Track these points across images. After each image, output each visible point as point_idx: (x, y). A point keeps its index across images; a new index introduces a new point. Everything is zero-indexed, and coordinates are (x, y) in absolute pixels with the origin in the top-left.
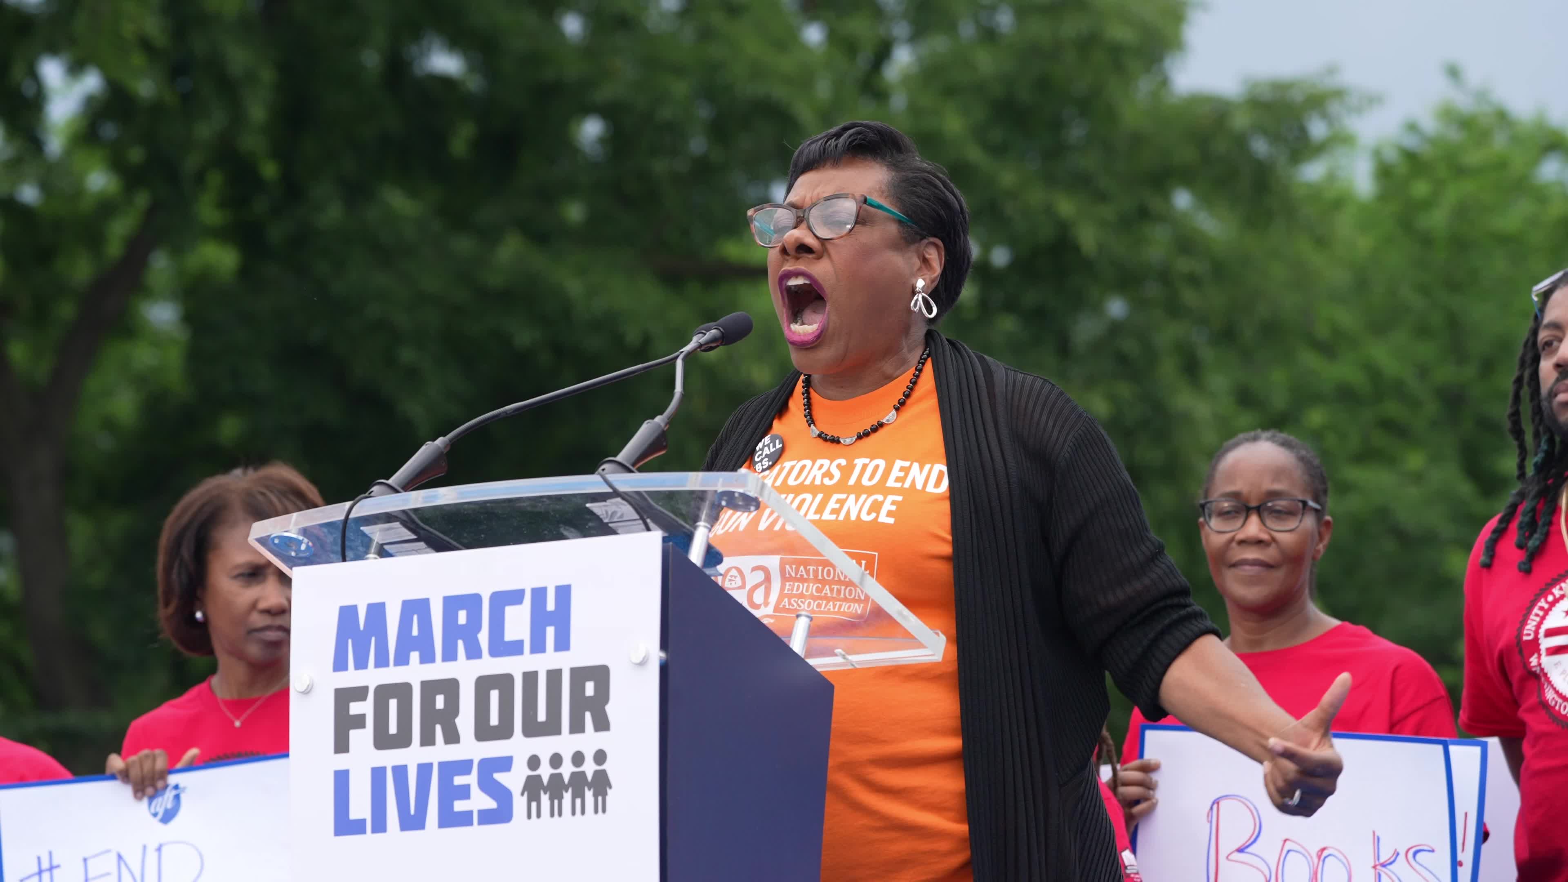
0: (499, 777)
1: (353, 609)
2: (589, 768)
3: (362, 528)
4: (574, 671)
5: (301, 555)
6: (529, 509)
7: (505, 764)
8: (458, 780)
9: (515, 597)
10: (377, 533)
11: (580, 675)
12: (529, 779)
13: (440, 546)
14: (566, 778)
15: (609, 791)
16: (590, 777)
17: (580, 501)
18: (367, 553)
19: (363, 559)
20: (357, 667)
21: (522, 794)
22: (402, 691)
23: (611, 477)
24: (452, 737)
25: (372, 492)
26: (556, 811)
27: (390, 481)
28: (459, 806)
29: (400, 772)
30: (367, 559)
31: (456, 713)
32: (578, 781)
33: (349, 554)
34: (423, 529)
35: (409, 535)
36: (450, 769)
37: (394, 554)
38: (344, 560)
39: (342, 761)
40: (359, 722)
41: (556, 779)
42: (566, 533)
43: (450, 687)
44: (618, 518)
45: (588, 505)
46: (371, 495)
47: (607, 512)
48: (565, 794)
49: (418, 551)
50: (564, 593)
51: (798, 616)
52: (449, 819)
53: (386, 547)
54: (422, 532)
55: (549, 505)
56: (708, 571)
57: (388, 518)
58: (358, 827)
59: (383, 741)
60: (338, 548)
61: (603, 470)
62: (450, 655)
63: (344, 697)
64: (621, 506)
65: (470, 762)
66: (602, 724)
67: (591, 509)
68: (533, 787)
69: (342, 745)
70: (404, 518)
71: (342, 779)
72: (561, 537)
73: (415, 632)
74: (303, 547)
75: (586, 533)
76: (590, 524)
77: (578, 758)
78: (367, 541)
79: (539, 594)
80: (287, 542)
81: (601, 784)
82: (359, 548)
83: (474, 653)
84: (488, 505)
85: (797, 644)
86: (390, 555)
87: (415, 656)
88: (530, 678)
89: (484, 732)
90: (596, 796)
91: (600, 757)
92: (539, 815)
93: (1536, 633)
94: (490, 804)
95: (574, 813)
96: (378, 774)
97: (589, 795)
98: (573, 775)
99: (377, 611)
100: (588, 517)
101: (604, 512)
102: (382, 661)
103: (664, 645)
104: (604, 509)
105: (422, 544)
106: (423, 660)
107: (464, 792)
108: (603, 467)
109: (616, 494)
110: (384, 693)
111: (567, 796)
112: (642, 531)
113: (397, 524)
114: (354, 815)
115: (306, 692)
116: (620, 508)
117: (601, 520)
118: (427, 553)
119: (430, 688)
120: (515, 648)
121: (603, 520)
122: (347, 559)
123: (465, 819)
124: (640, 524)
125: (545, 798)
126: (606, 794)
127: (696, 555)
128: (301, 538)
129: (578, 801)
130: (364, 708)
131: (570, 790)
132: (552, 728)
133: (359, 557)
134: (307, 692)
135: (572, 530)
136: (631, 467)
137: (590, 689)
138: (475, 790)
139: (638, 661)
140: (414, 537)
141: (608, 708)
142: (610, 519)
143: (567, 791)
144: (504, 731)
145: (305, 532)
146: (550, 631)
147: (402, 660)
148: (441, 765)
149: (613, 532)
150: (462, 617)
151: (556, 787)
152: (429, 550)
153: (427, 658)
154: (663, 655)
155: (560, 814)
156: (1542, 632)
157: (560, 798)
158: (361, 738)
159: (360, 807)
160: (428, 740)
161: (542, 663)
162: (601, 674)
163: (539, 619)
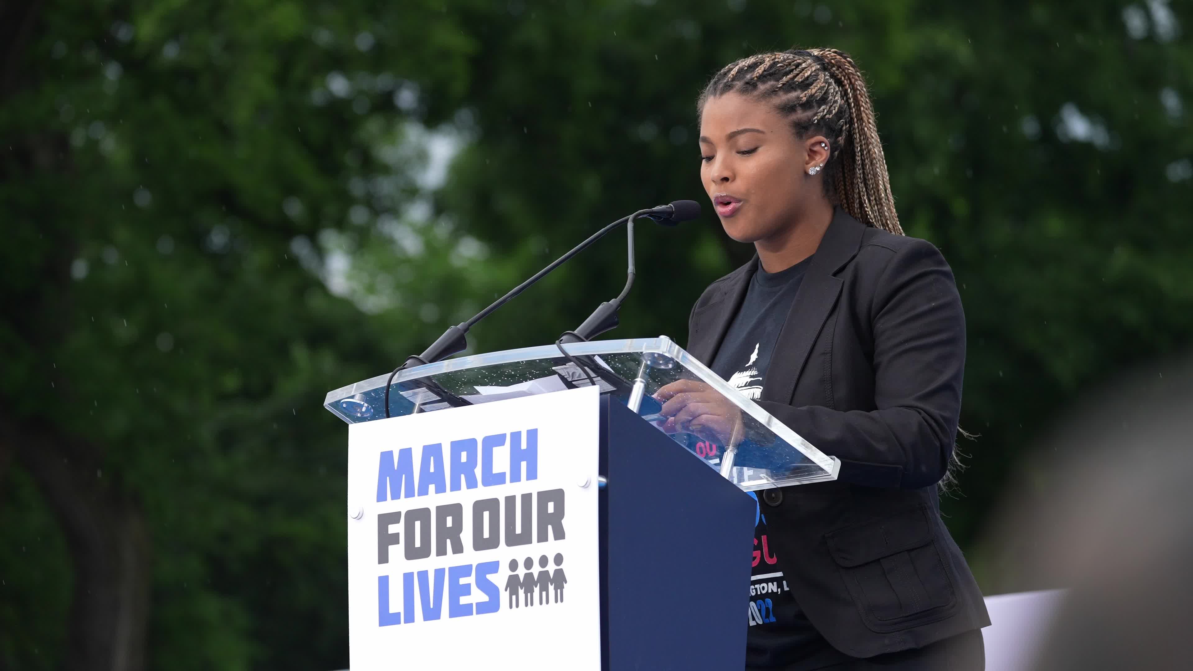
0: (490, 577)
1: (391, 453)
2: (551, 568)
3: (400, 392)
4: (540, 494)
5: (363, 415)
7: (493, 567)
8: (463, 581)
9: (499, 440)
10: (409, 395)
11: (544, 497)
12: (510, 576)
14: (536, 577)
15: (565, 584)
16: (552, 574)
17: (547, 365)
20: (393, 498)
21: (506, 590)
22: (423, 514)
23: (566, 346)
24: (458, 549)
25: (406, 364)
26: (529, 602)
27: (421, 356)
28: (464, 600)
29: (423, 575)
31: (460, 530)
32: (544, 579)
33: (391, 412)
34: (445, 392)
35: (436, 397)
36: (457, 572)
39: (383, 570)
40: (395, 540)
41: (529, 576)
43: (456, 510)
44: (576, 377)
45: (554, 368)
46: (406, 366)
47: (568, 374)
48: (535, 588)
50: (533, 434)
52: (457, 611)
54: (443, 394)
56: (642, 416)
57: (417, 383)
58: (394, 619)
59: (411, 553)
60: (384, 408)
61: (561, 341)
62: (456, 487)
63: (385, 520)
64: (574, 367)
65: (470, 566)
66: (560, 535)
67: (556, 370)
68: (513, 584)
69: (383, 558)
70: (429, 383)
71: (384, 582)
73: (432, 470)
74: (364, 409)
77: (544, 561)
79: (516, 436)
80: (352, 406)
81: (560, 579)
82: (399, 408)
83: (472, 484)
87: (432, 488)
88: (510, 501)
89: (480, 544)
90: (556, 589)
91: (559, 559)
92: (517, 606)
94: (485, 598)
95: (541, 603)
96: (408, 578)
97: (551, 588)
98: (540, 573)
99: (406, 454)
102: (410, 494)
103: (603, 471)
104: (565, 370)
106: (437, 491)
107: (466, 590)
108: (561, 339)
109: (568, 358)
110: (412, 516)
111: (537, 590)
112: (587, 386)
113: (424, 389)
114: (392, 610)
115: (358, 518)
116: (574, 370)
117: (566, 379)
119: (443, 511)
120: (500, 479)
121: (568, 379)
122: (390, 415)
123: (466, 611)
124: (588, 380)
125: (521, 592)
126: (563, 587)
127: (633, 404)
128: (362, 402)
129: (544, 593)
130: (397, 528)
131: (538, 585)
132: (525, 539)
136: (585, 338)
137: (551, 507)
138: (474, 588)
139: (584, 484)
140: (438, 398)
141: (564, 522)
142: (572, 379)
143: (536, 587)
144: (492, 543)
145: (363, 397)
146: (524, 465)
147: (423, 492)
148: (451, 569)
149: (574, 387)
150: (464, 457)
151: (529, 583)
152: (449, 406)
153: (440, 489)
154: (603, 480)
155: (532, 604)
157: (532, 592)
158: (396, 551)
159: (396, 605)
160: (441, 552)
161: (517, 489)
162: (558, 496)
163: (517, 456)
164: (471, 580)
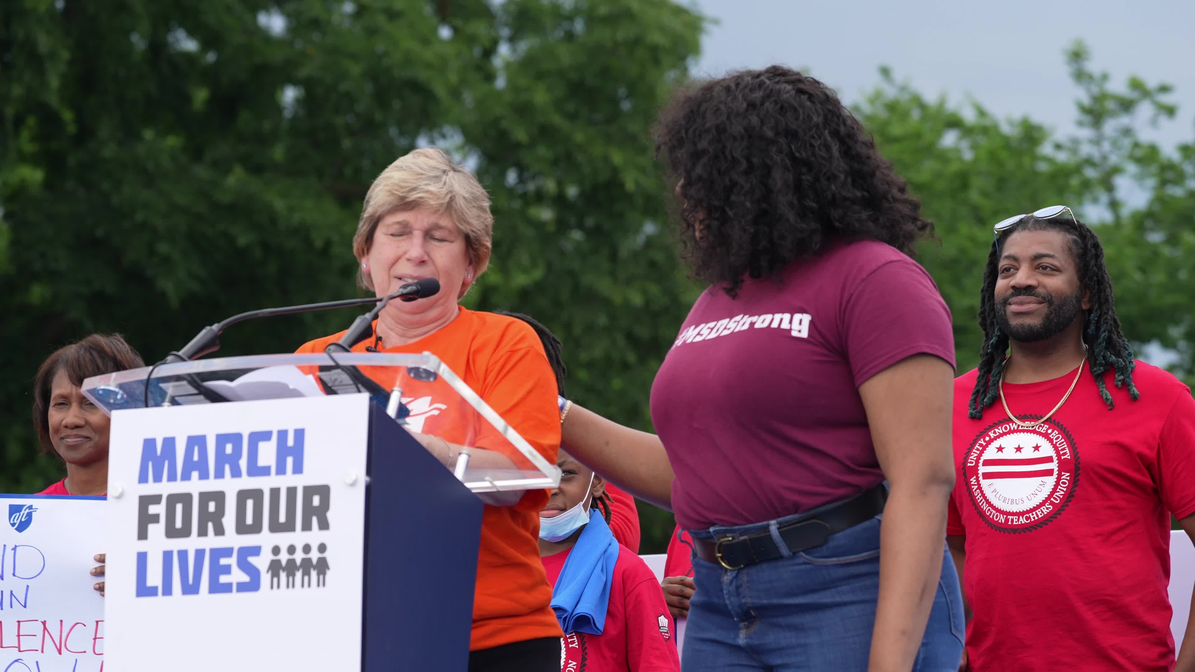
0: (252, 560)
1: (153, 441)
2: (314, 555)
3: (160, 385)
4: (305, 488)
5: (117, 402)
7: (256, 551)
8: (223, 561)
9: (266, 436)
10: (170, 388)
11: (309, 491)
12: (272, 562)
13: (214, 399)
14: (298, 562)
15: (327, 571)
16: (314, 561)
18: (164, 402)
19: (160, 406)
20: (155, 481)
21: (268, 572)
22: (186, 499)
23: (335, 355)
24: (220, 531)
25: (167, 360)
26: (290, 585)
27: (180, 353)
28: (224, 579)
29: (183, 555)
30: (162, 406)
31: (223, 515)
32: (307, 565)
33: (151, 402)
35: (193, 390)
36: (218, 553)
38: (147, 406)
39: (142, 546)
40: (155, 519)
41: (291, 562)
43: (219, 497)
44: (339, 383)
46: (166, 362)
47: (333, 378)
48: (297, 573)
49: (198, 402)
50: (300, 434)
51: (460, 454)
52: (216, 588)
53: (177, 398)
54: (202, 388)
56: (400, 421)
57: (178, 378)
58: (152, 592)
59: (171, 532)
60: (143, 398)
61: (329, 350)
62: (219, 474)
63: (145, 501)
64: (342, 375)
65: (232, 549)
66: (324, 525)
68: (275, 568)
69: (143, 535)
70: (189, 379)
71: (142, 558)
73: (196, 458)
74: (119, 397)
77: (307, 549)
78: (163, 394)
79: (283, 435)
80: (108, 393)
81: (322, 566)
82: (157, 399)
83: (236, 473)
85: (459, 473)
86: (181, 404)
87: (195, 474)
88: (275, 493)
89: (242, 528)
90: (318, 575)
91: (322, 548)
92: (278, 587)
93: (977, 462)
94: (245, 578)
95: (303, 586)
96: (167, 556)
97: (314, 574)
98: (304, 560)
99: (170, 443)
101: (329, 379)
102: (172, 478)
103: (369, 472)
104: (330, 376)
105: (201, 397)
106: (201, 478)
107: (227, 570)
109: (337, 366)
110: (173, 499)
111: (299, 574)
112: (354, 392)
113: (184, 383)
114: (150, 583)
116: (340, 376)
117: (326, 384)
118: (205, 403)
119: (205, 497)
120: (265, 471)
121: (328, 384)
122: (150, 405)
123: (227, 588)
124: (354, 388)
125: (283, 575)
126: (326, 573)
127: (392, 410)
128: (117, 390)
129: (306, 578)
130: (159, 509)
131: (301, 570)
132: (289, 527)
133: (158, 405)
134: (120, 497)
136: (348, 349)
137: (316, 501)
138: (235, 569)
139: (351, 482)
140: (196, 392)
141: (328, 514)
142: (333, 383)
143: (298, 570)
144: (256, 528)
145: (121, 386)
146: (290, 460)
147: (186, 477)
148: (212, 551)
149: (335, 393)
150: (229, 449)
151: (291, 568)
152: (207, 401)
153: (204, 476)
154: (368, 479)
155: (293, 586)
156: (981, 461)
157: (294, 575)
158: (156, 530)
159: (154, 578)
160: (203, 532)
161: (283, 482)
162: (324, 491)
163: (283, 452)
164: (232, 561)
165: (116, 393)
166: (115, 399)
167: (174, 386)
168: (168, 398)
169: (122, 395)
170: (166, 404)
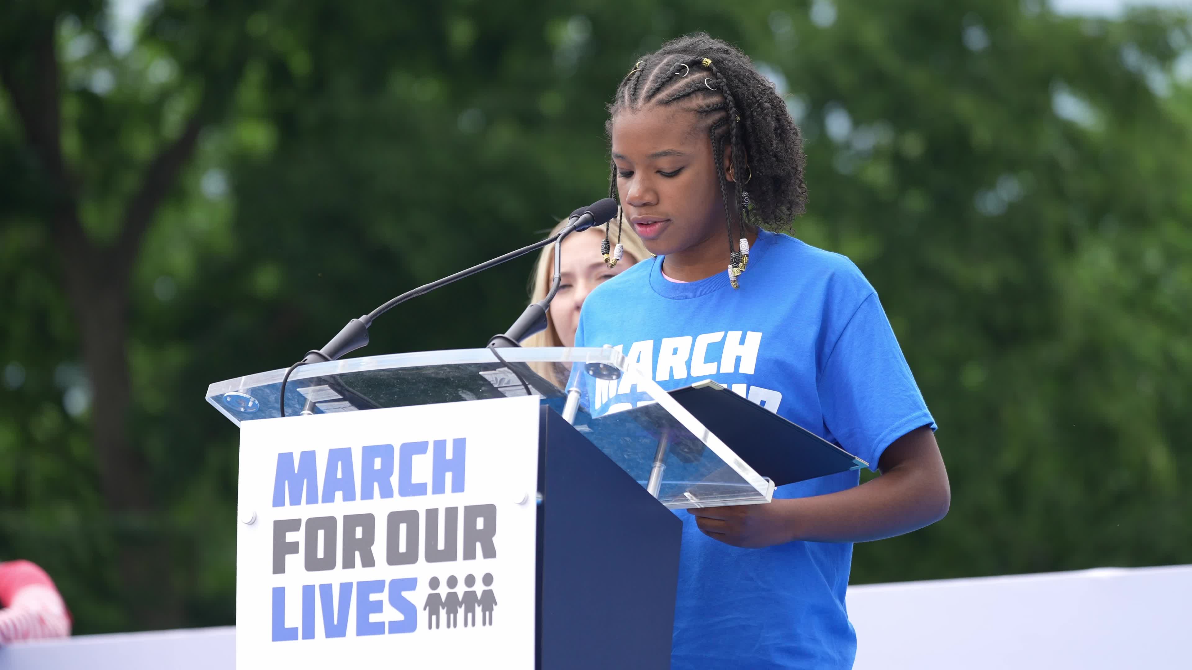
0: (406, 594)
1: (290, 455)
2: (479, 588)
3: (298, 389)
4: (467, 509)
5: (249, 411)
6: (433, 375)
7: (411, 584)
8: (373, 597)
9: (420, 447)
10: (310, 393)
11: (472, 512)
12: (430, 596)
13: (362, 405)
14: (460, 596)
15: (495, 607)
16: (479, 595)
17: (474, 369)
18: (302, 410)
19: (299, 415)
20: (292, 503)
21: (425, 609)
22: (329, 523)
23: (499, 351)
24: (369, 561)
25: (306, 360)
26: (452, 623)
27: (322, 351)
28: (374, 618)
29: (326, 589)
30: (302, 415)
31: (372, 542)
32: (470, 599)
33: (287, 410)
34: (348, 391)
35: (337, 395)
36: (367, 588)
37: (324, 411)
38: (283, 415)
39: (279, 580)
40: (293, 548)
41: (452, 596)
42: (463, 396)
43: (367, 521)
44: (506, 384)
45: (481, 373)
46: (306, 362)
47: (496, 379)
48: (459, 609)
49: (344, 409)
50: (460, 444)
52: (365, 628)
53: (317, 405)
54: (347, 393)
55: (449, 372)
56: (578, 428)
57: (319, 381)
58: (291, 635)
59: (312, 564)
60: (279, 406)
62: (367, 495)
63: (281, 527)
64: (508, 374)
65: (383, 582)
66: (490, 552)
67: (484, 376)
68: (433, 603)
69: (279, 567)
70: (332, 381)
71: (279, 595)
72: (460, 399)
73: (339, 475)
74: (250, 404)
75: (480, 396)
76: (483, 388)
77: (470, 580)
78: (302, 400)
79: (440, 445)
80: (238, 400)
81: (488, 601)
82: (296, 406)
83: (387, 493)
84: (400, 372)
85: (653, 488)
86: (320, 412)
87: (339, 495)
88: (432, 514)
89: (394, 558)
90: (484, 611)
91: (488, 579)
92: (438, 626)
94: (399, 617)
95: (466, 625)
96: (308, 591)
97: (478, 610)
98: (466, 593)
99: (309, 457)
100: (481, 382)
101: (494, 379)
102: (312, 499)
103: (541, 488)
104: (494, 376)
105: (347, 403)
106: (345, 499)
107: (378, 607)
108: (492, 343)
109: (503, 364)
110: (314, 524)
111: (461, 611)
112: (525, 394)
113: (326, 387)
114: (288, 624)
115: (251, 523)
116: (507, 376)
117: (491, 385)
118: (351, 410)
119: (351, 521)
120: (420, 490)
121: (494, 385)
122: (286, 414)
123: (378, 629)
124: (523, 389)
125: (443, 613)
126: (493, 609)
127: (568, 414)
128: (248, 396)
129: (470, 615)
130: (298, 537)
131: (463, 606)
132: (449, 555)
133: (296, 413)
135: (469, 393)
136: (516, 342)
137: (480, 523)
138: (386, 605)
139: (521, 501)
140: (340, 397)
141: (494, 539)
142: (499, 384)
143: (461, 607)
144: (411, 557)
145: (254, 392)
146: (449, 476)
147: (329, 498)
148: (359, 584)
149: (502, 395)
150: (378, 464)
151: (452, 603)
152: (352, 407)
153: (349, 496)
154: (539, 497)
155: (455, 626)
157: (455, 613)
158: (295, 561)
159: (293, 618)
160: (349, 564)
161: (442, 502)
162: (489, 512)
163: (440, 466)
165: (248, 400)
166: (246, 407)
167: (314, 391)
168: (307, 406)
169: (254, 402)
170: (306, 412)
